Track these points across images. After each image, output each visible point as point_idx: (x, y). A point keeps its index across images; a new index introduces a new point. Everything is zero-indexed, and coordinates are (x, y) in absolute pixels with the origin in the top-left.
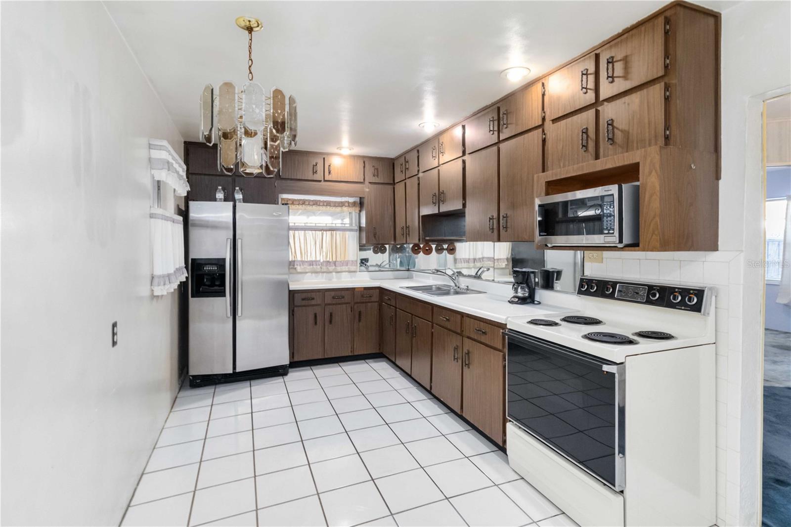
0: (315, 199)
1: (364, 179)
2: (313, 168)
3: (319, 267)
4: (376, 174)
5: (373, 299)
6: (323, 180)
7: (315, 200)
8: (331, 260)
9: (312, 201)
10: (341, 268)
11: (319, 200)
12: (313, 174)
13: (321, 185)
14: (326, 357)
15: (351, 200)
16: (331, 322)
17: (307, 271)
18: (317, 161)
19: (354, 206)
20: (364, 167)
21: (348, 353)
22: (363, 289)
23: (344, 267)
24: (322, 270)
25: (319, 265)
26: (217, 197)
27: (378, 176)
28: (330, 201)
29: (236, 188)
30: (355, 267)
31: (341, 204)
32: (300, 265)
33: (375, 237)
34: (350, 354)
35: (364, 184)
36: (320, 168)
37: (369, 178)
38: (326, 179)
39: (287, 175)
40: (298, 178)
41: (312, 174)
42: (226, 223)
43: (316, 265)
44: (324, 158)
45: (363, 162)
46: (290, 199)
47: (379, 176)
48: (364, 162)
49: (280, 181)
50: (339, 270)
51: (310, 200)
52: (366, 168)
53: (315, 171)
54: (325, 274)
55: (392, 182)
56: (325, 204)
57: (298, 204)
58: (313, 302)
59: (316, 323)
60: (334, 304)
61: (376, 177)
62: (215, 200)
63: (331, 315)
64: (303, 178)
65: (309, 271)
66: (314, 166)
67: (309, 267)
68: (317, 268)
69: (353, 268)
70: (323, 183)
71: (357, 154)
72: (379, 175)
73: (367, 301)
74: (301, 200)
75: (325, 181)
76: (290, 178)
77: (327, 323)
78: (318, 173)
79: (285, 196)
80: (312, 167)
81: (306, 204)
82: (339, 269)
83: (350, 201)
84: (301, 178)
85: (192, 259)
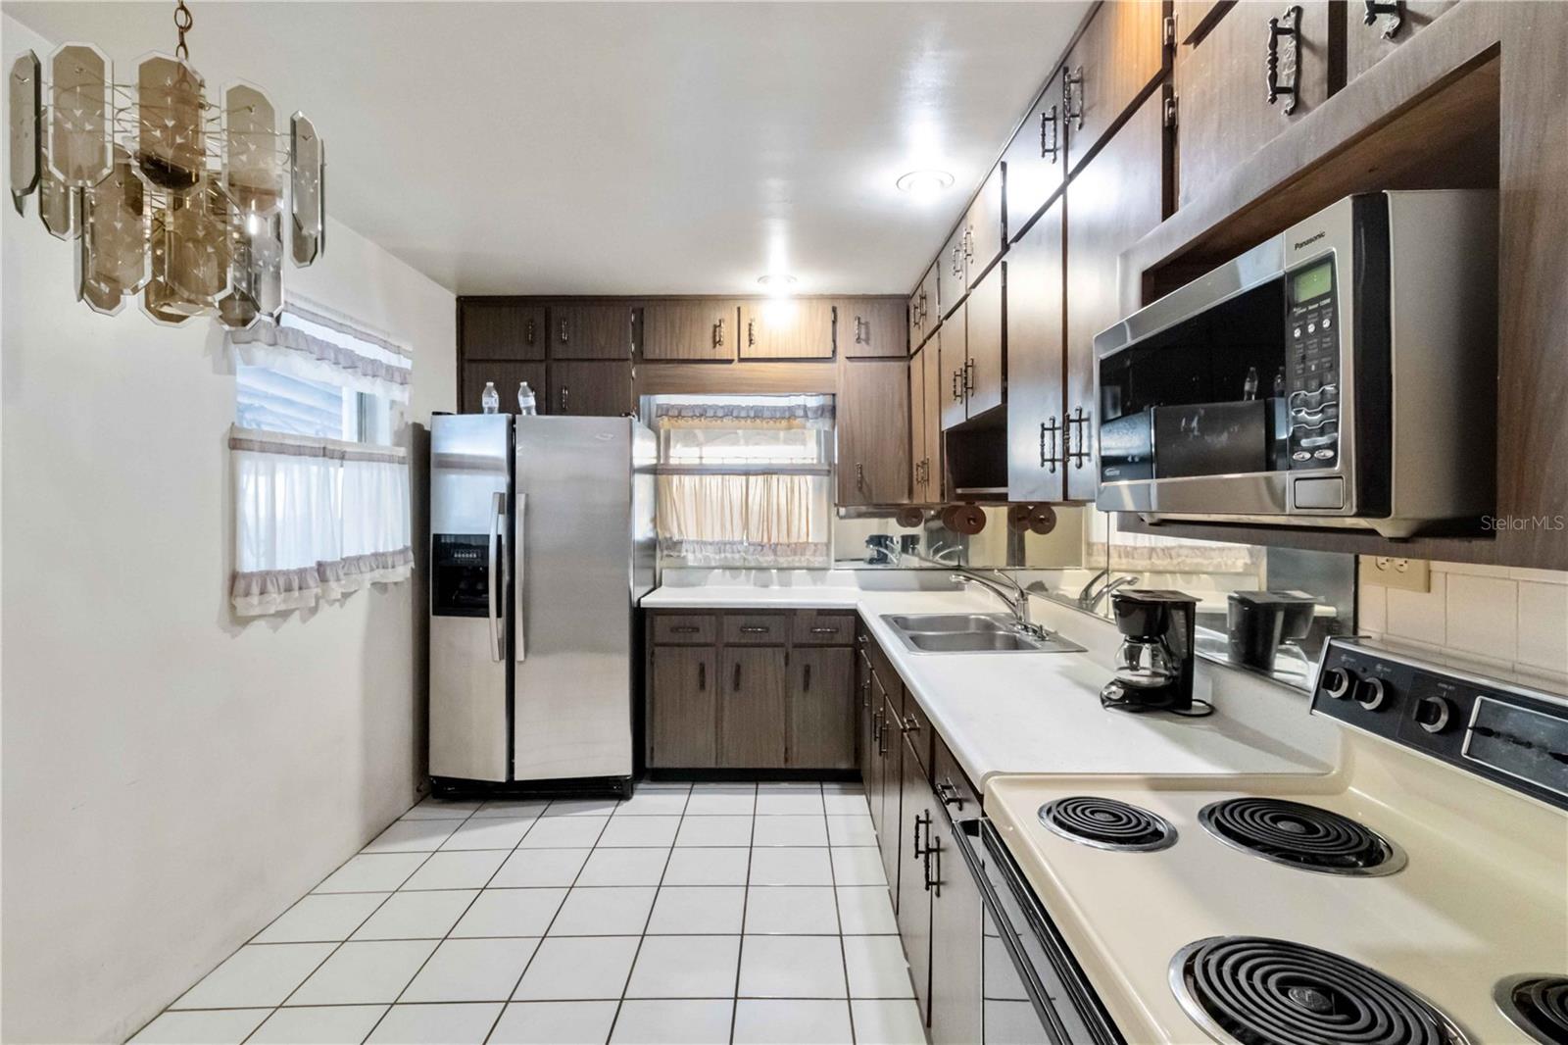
0: (727, 403)
1: (834, 352)
2: (715, 331)
3: (737, 556)
4: (863, 336)
5: (839, 639)
6: (736, 358)
7: (728, 407)
8: (765, 540)
9: (722, 407)
10: (790, 559)
11: (739, 406)
12: (715, 347)
13: (734, 370)
14: (725, 765)
15: (813, 402)
16: (737, 686)
17: (713, 564)
18: (723, 317)
19: (821, 415)
20: (834, 322)
21: (778, 763)
22: (815, 613)
23: (797, 558)
24: (747, 564)
25: (739, 552)
26: (484, 405)
27: (867, 341)
28: (763, 407)
29: (522, 384)
30: (821, 559)
31: (789, 414)
32: (694, 552)
33: (860, 489)
34: (783, 766)
35: (834, 361)
36: (728, 332)
37: (847, 346)
38: (742, 356)
39: (657, 351)
40: (681, 357)
41: (712, 345)
42: (496, 459)
43: (733, 552)
44: (739, 309)
45: (830, 309)
46: (673, 406)
47: (872, 342)
48: (834, 310)
49: (643, 366)
50: (785, 565)
51: (717, 406)
52: (838, 325)
53: (718, 339)
54: (753, 572)
55: (905, 354)
56: (752, 415)
57: (692, 417)
58: (697, 638)
59: (702, 686)
60: (745, 646)
61: (863, 343)
62: (480, 410)
63: (738, 668)
64: (692, 357)
65: (718, 564)
66: (715, 327)
67: (717, 557)
68: (733, 559)
69: (818, 561)
70: (736, 365)
71: (818, 293)
72: (872, 337)
73: (825, 642)
74: (697, 406)
75: (741, 360)
76: (663, 357)
77: (728, 686)
78: (725, 343)
79: (662, 399)
80: (711, 330)
81: (708, 415)
82: (783, 561)
83: (809, 405)
84: (686, 357)
85: (435, 535)
